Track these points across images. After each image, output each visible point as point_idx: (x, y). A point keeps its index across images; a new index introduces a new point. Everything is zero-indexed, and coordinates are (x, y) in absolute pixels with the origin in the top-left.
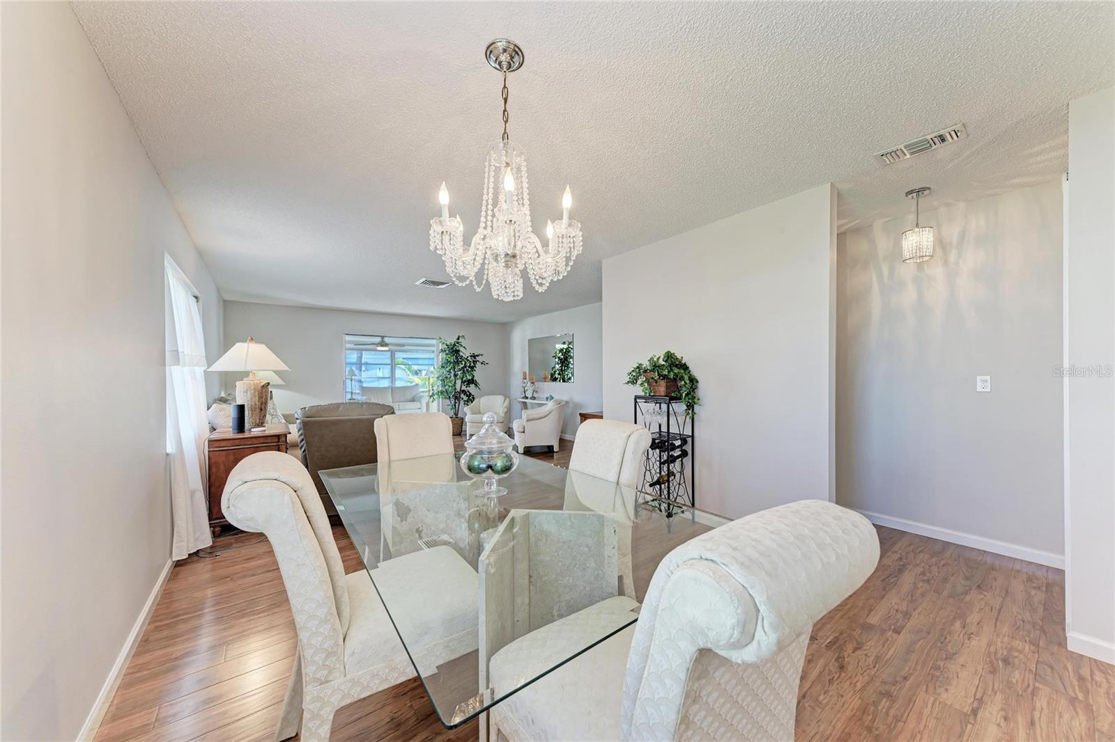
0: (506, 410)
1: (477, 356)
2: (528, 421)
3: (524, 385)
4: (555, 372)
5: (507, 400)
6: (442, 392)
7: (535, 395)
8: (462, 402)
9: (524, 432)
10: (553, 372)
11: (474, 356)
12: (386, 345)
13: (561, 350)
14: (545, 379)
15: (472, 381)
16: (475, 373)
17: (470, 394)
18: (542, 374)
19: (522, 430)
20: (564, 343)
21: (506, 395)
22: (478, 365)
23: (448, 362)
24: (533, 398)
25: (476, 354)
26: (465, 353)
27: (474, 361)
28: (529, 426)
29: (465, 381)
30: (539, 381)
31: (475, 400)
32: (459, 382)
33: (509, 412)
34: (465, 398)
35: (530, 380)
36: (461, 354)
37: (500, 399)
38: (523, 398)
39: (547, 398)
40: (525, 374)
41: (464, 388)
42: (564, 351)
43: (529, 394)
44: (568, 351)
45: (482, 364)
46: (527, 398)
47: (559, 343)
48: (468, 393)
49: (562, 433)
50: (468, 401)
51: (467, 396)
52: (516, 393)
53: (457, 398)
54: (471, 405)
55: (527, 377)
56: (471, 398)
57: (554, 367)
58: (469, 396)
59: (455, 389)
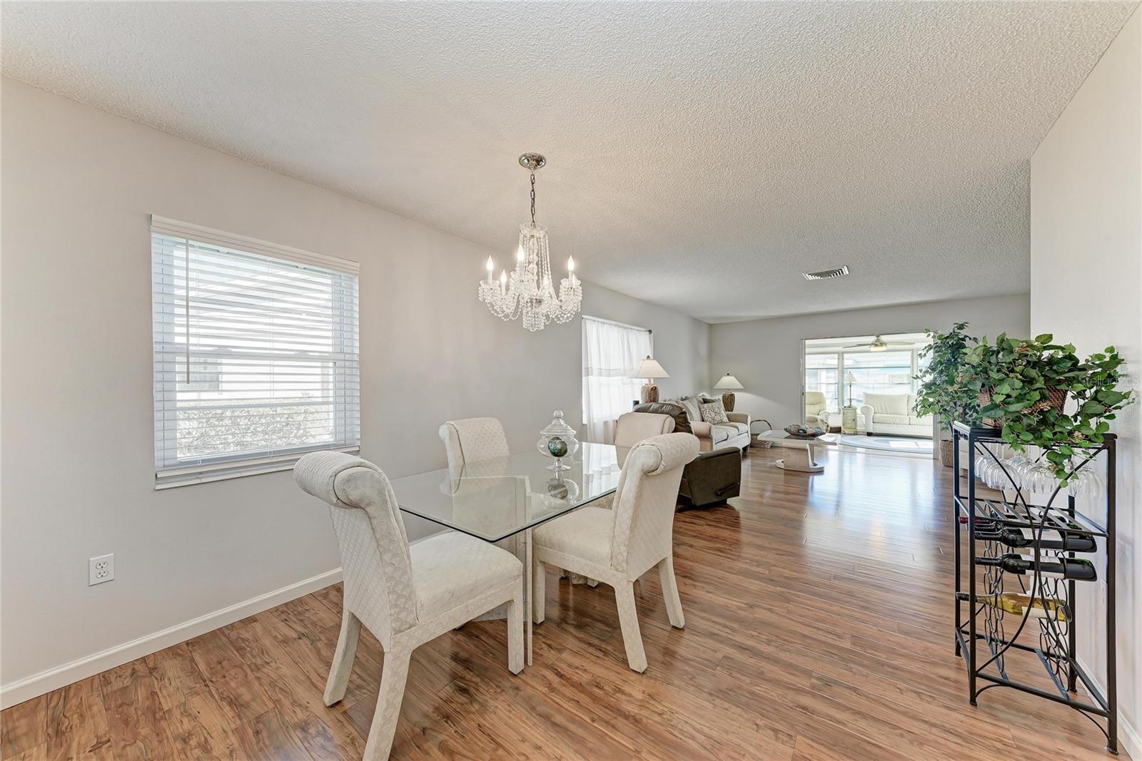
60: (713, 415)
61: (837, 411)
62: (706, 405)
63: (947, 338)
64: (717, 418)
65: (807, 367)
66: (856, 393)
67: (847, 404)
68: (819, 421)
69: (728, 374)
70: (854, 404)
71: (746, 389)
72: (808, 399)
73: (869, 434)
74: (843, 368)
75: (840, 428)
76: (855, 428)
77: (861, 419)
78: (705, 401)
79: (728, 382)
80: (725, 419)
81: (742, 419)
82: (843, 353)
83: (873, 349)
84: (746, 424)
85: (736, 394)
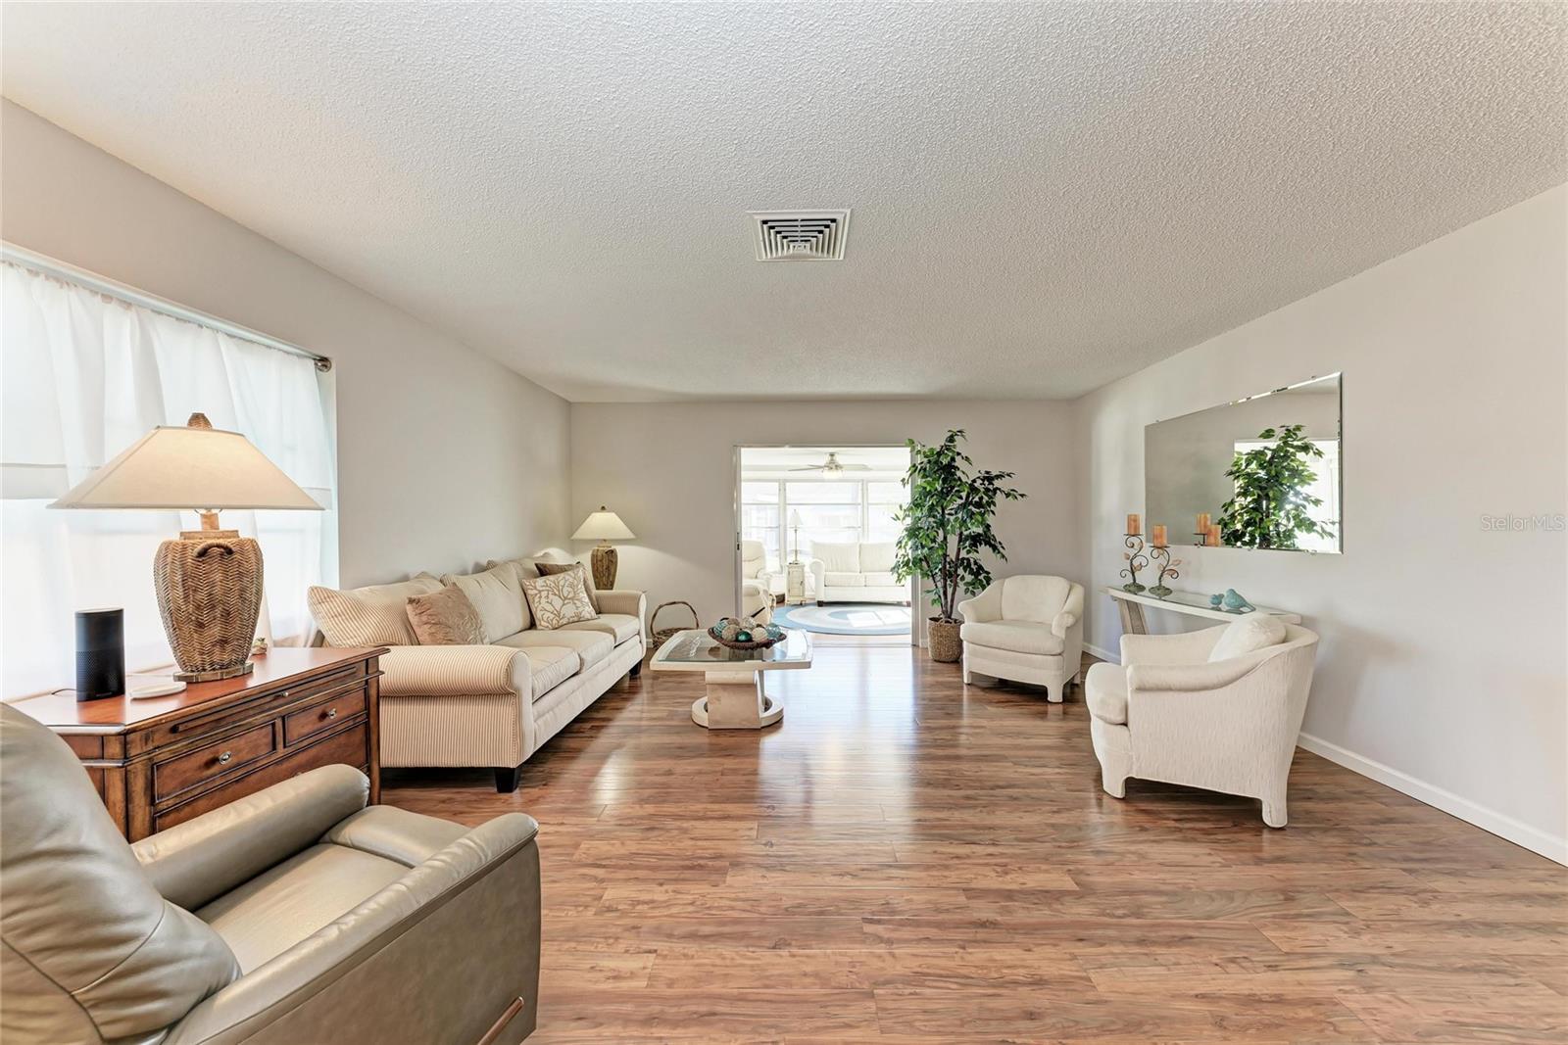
0: (1070, 621)
1: (998, 477)
2: (1141, 689)
3: (1132, 554)
4: (1233, 516)
5: (1078, 591)
6: (917, 562)
7: (1168, 582)
8: (962, 587)
9: (1125, 724)
10: (1226, 517)
11: (989, 478)
12: (838, 467)
13: (1256, 455)
14: (1203, 539)
15: (985, 539)
16: (990, 519)
17: (980, 568)
18: (1191, 524)
19: (1120, 719)
20: (1268, 434)
21: (1078, 577)
22: (999, 498)
23: (926, 494)
24: (1162, 592)
25: (994, 473)
26: (968, 473)
27: (987, 490)
28: (1142, 709)
29: (968, 537)
30: (1180, 540)
31: (992, 584)
32: (953, 541)
33: (1084, 622)
34: (969, 578)
35: (1153, 537)
36: (959, 474)
37: (1056, 586)
38: (1127, 588)
39: (1217, 600)
40: (1132, 521)
41: (963, 554)
42: (1269, 454)
43: (1148, 577)
44: (1281, 455)
45: (1008, 495)
46: (1141, 588)
47: (1247, 438)
48: (974, 567)
49: (1303, 728)
50: (972, 584)
51: (972, 572)
52: (1108, 570)
53: (949, 575)
54: (982, 595)
55: (1142, 530)
56: (981, 578)
57: (1232, 502)
58: (976, 574)
59: (945, 555)
60: (558, 602)
61: (778, 568)
62: (540, 581)
63: (939, 454)
64: (569, 611)
65: (743, 501)
66: (805, 540)
67: (791, 559)
68: (761, 593)
69: (603, 508)
70: (801, 559)
71: (639, 538)
72: (745, 552)
73: (821, 604)
74: (785, 504)
75: (783, 596)
76: (803, 595)
77: (810, 580)
78: (543, 571)
79: (603, 524)
80: (588, 611)
81: (629, 607)
82: (786, 481)
83: (828, 474)
84: (636, 615)
85: (619, 549)
